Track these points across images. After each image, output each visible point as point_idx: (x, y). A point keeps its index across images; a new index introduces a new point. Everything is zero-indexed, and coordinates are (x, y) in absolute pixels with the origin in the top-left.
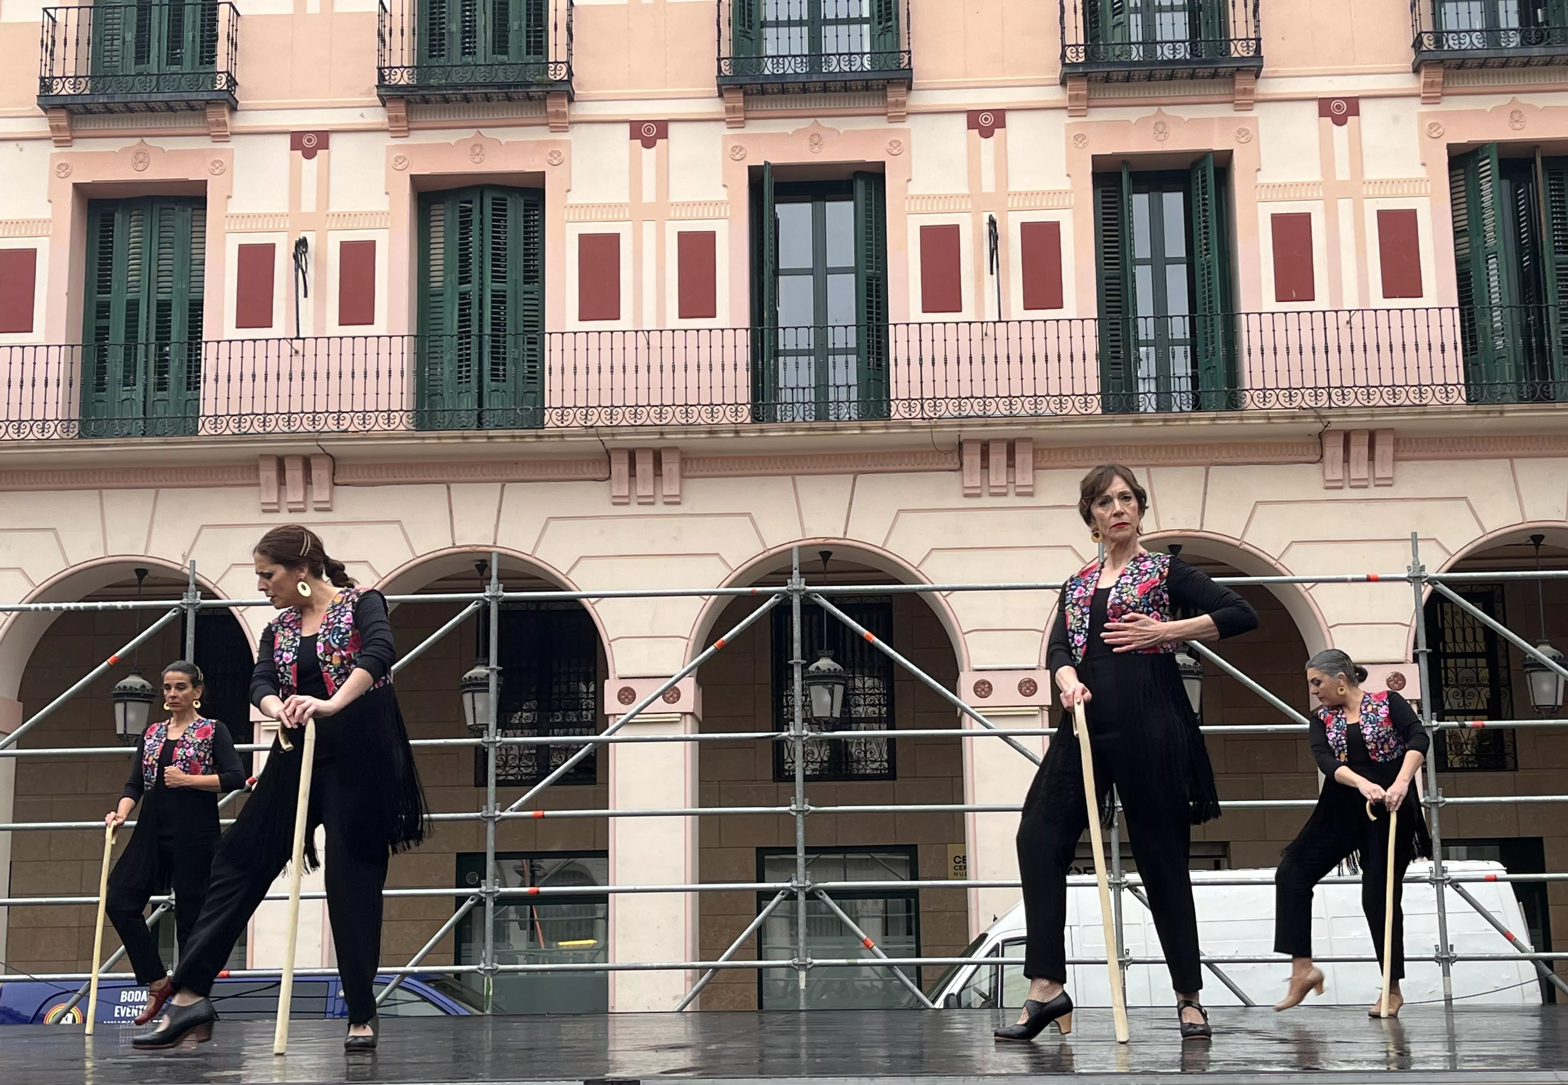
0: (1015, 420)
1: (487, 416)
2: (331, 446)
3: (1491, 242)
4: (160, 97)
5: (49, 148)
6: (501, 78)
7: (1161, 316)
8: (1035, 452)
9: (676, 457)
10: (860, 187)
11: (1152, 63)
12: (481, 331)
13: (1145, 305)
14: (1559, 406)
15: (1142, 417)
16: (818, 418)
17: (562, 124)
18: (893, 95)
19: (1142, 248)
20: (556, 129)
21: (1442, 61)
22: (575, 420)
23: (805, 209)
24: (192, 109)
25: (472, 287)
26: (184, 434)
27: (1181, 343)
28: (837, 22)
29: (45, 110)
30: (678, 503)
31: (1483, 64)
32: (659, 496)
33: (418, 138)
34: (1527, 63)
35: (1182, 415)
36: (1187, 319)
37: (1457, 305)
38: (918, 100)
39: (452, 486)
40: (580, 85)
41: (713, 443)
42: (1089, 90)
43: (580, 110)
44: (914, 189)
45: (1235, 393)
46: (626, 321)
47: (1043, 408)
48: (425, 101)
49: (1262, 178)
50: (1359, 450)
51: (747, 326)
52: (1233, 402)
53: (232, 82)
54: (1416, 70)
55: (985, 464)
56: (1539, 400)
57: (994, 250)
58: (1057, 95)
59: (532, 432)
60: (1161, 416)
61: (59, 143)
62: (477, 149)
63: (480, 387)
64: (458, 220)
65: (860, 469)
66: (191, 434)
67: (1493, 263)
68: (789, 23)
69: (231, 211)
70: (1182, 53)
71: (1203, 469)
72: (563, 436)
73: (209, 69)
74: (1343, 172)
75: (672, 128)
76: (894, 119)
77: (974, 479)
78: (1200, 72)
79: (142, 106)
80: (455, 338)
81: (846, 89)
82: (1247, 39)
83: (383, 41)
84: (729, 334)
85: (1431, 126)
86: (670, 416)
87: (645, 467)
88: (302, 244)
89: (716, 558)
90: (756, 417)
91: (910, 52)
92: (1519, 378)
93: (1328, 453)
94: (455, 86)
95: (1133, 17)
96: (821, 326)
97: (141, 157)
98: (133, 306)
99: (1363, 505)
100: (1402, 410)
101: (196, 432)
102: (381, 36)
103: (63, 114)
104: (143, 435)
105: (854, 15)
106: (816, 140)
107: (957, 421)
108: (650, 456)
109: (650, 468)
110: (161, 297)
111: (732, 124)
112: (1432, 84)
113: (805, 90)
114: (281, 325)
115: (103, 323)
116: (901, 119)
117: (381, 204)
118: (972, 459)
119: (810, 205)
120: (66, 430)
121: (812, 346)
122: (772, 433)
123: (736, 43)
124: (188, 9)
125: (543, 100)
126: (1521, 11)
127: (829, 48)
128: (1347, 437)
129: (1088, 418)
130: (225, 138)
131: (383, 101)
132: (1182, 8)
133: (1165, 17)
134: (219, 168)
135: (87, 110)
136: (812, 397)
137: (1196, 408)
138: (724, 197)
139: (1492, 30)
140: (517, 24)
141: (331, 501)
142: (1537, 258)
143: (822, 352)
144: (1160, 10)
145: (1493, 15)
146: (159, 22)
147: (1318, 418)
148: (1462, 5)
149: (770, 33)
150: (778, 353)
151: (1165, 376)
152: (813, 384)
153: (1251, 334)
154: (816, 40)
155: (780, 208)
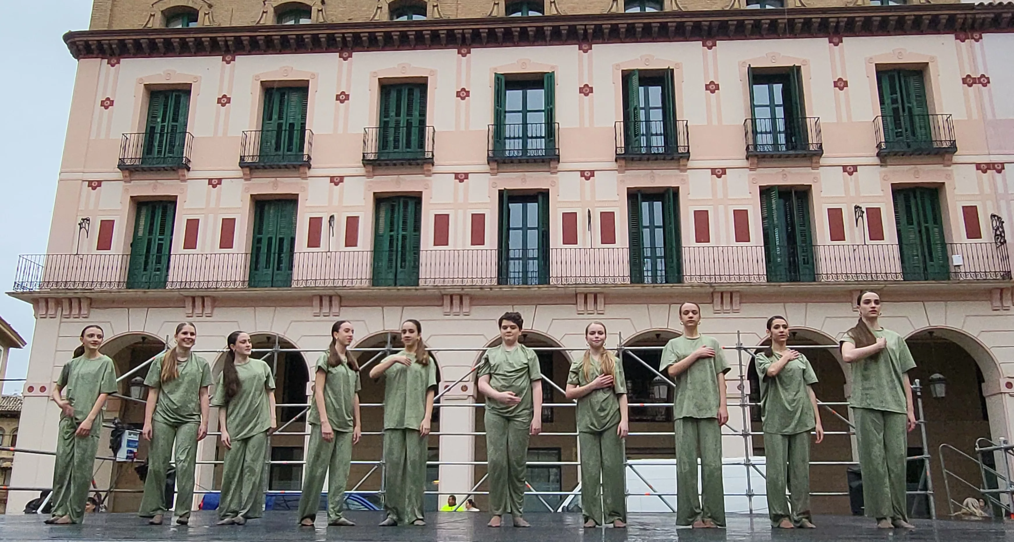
0: (597, 286)
1: (398, 282)
2: (340, 292)
3: (776, 222)
4: (283, 163)
5: (242, 181)
6: (408, 157)
7: (653, 248)
8: (604, 298)
9: (468, 298)
10: (540, 198)
11: (650, 154)
13: (647, 242)
15: (645, 285)
16: (522, 284)
17: (429, 174)
18: (553, 164)
19: (646, 221)
20: (427, 176)
21: (756, 156)
22: (430, 283)
23: (520, 206)
24: (295, 168)
25: (394, 233)
26: (286, 287)
27: (660, 257)
28: (532, 137)
29: (242, 167)
30: (469, 315)
31: (772, 157)
32: (461, 312)
33: (376, 179)
34: (788, 156)
35: (661, 285)
36: (663, 249)
37: (763, 245)
38: (561, 166)
39: (384, 307)
40: (437, 160)
41: (482, 292)
42: (625, 163)
43: (435, 169)
44: (559, 199)
45: (680, 277)
46: (450, 246)
47: (607, 281)
48: (380, 165)
49: (690, 197)
50: (727, 299)
51: (496, 248)
52: (679, 279)
53: (309, 158)
54: (747, 159)
55: (586, 302)
56: (794, 281)
57: (589, 222)
58: (614, 165)
59: (414, 287)
60: (652, 285)
61: (246, 180)
62: (398, 183)
63: (396, 271)
64: (390, 209)
66: (289, 287)
67: (776, 230)
68: (514, 138)
69: (307, 205)
70: (661, 151)
71: (668, 305)
72: (425, 289)
73: (301, 153)
74: (720, 195)
75: (470, 176)
76: (552, 173)
77: (581, 308)
78: (667, 158)
79: (277, 166)
80: (387, 252)
81: (535, 162)
82: (684, 146)
83: (365, 143)
84: (489, 252)
85: (753, 179)
86: (466, 282)
87: (456, 301)
88: (332, 217)
90: (499, 283)
91: (559, 149)
92: (786, 273)
93: (715, 300)
94: (391, 160)
95: (642, 137)
96: (525, 249)
97: (275, 185)
98: (270, 239)
99: (728, 320)
100: (742, 284)
101: (291, 286)
102: (364, 141)
103: (248, 169)
104: (272, 286)
105: (538, 135)
106: (523, 180)
107: (575, 286)
108: (459, 298)
109: (458, 302)
110: (280, 236)
111: (492, 174)
112: (753, 164)
113: (520, 162)
114: (323, 246)
115: (259, 245)
116: (555, 173)
117: (363, 203)
118: (581, 300)
119: (521, 204)
120: (243, 285)
121: (521, 256)
122: (505, 289)
123: (495, 145)
124: (295, 132)
125: (422, 165)
126: (786, 138)
127: (529, 147)
128: (722, 293)
129: (625, 285)
130: (306, 178)
131: (364, 165)
132: (661, 134)
133: (654, 138)
134: (304, 189)
135: (257, 168)
136: (521, 275)
137: (667, 282)
138: (489, 201)
139: (775, 144)
140: (414, 138)
141: (339, 313)
142: (793, 229)
143: (525, 259)
144: (652, 135)
145: (775, 139)
146: (285, 136)
147: (711, 286)
148: (764, 135)
149: (507, 141)
150: (508, 259)
151: (654, 270)
152: (521, 270)
153: (686, 255)
154: (525, 144)
155: (510, 205)
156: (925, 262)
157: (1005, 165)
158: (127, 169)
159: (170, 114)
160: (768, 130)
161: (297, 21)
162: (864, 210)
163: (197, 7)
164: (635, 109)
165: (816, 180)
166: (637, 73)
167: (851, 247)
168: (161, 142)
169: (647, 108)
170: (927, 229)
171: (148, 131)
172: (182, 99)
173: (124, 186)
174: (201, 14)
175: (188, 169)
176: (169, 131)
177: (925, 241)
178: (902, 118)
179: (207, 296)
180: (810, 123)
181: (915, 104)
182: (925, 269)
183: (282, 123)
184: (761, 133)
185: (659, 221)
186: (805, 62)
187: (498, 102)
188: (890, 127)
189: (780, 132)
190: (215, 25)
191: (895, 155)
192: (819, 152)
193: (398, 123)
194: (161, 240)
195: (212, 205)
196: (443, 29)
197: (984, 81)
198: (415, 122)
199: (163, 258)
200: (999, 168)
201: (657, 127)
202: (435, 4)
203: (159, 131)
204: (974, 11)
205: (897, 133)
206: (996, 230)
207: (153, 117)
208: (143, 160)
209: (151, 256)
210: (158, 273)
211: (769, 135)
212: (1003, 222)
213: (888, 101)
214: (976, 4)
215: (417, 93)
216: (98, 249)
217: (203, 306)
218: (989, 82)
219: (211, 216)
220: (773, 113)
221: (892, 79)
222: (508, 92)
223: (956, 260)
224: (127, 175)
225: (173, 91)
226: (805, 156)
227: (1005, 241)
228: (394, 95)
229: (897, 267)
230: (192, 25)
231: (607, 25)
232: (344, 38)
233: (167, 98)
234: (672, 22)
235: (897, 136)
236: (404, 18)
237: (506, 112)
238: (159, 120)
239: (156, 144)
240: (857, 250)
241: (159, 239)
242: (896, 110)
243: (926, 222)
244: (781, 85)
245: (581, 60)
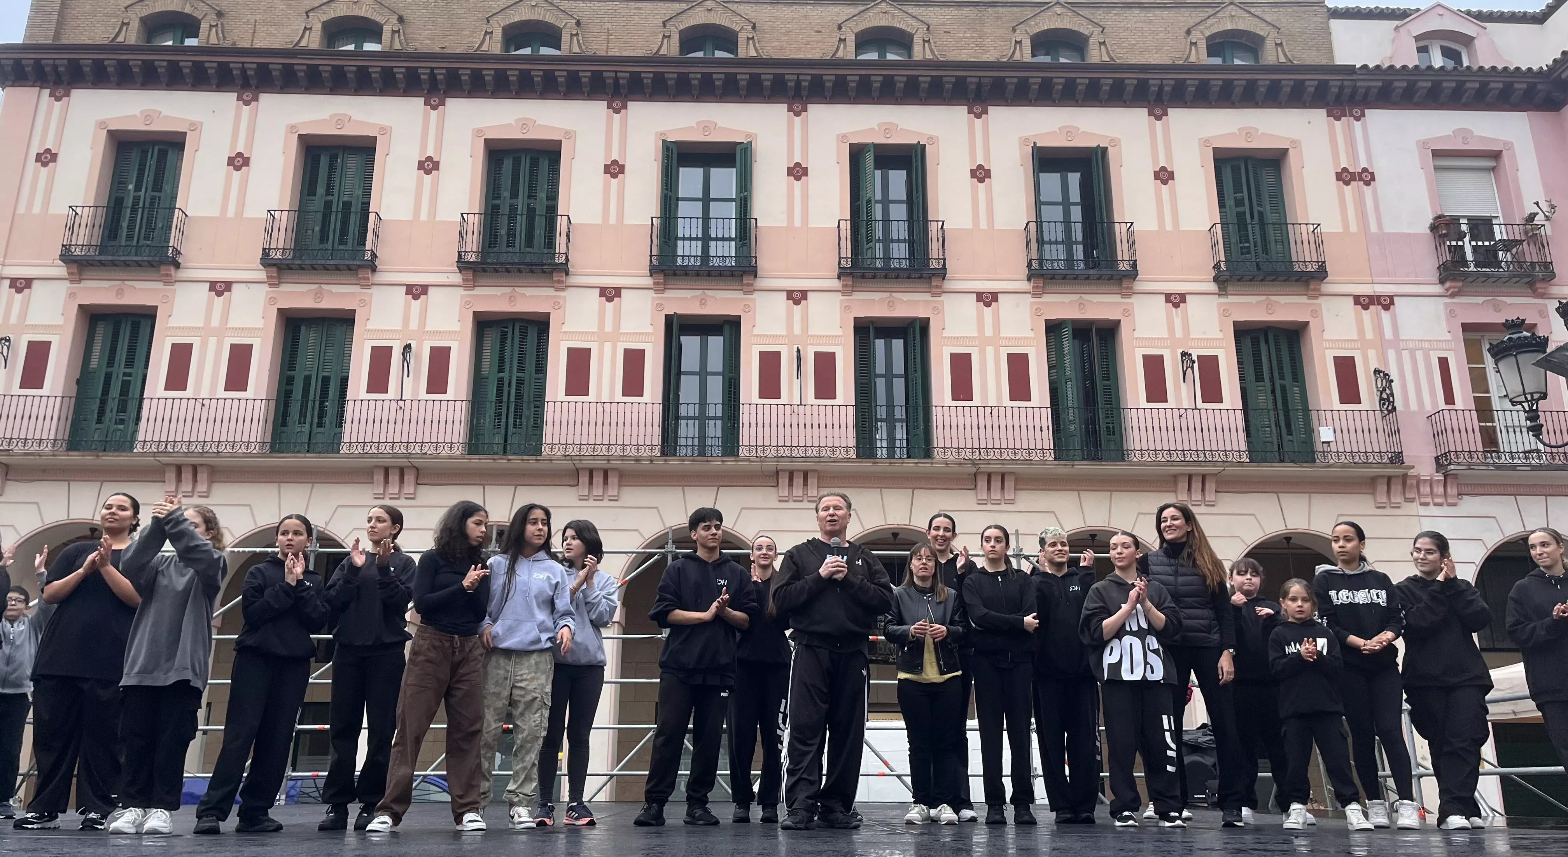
0: (808, 460)
1: (508, 447)
2: (417, 462)
3: (1068, 373)
4: (332, 262)
5: (266, 287)
6: (528, 260)
7: (890, 406)
8: (819, 478)
9: (616, 474)
10: (727, 328)
11: (888, 269)
12: (509, 400)
13: (881, 399)
14: (1103, 463)
15: (878, 460)
16: (698, 455)
17: (562, 287)
18: (747, 280)
19: (880, 368)
20: (557, 289)
21: (1042, 275)
22: (559, 451)
23: (697, 339)
24: (350, 269)
25: (505, 375)
26: (332, 452)
27: (901, 421)
28: (717, 239)
29: (264, 267)
30: (617, 500)
31: (1064, 277)
32: (606, 496)
33: (478, 291)
34: (1088, 278)
35: (900, 461)
36: (904, 408)
37: (1050, 406)
38: (760, 283)
39: (486, 487)
40: (573, 267)
41: (638, 467)
42: (853, 282)
43: (573, 280)
44: (756, 331)
45: (929, 449)
46: (592, 397)
47: (823, 454)
48: (484, 271)
49: (945, 333)
51: (660, 401)
52: (928, 454)
53: (374, 256)
54: (1029, 279)
55: (791, 484)
56: (1093, 460)
57: (799, 366)
58: (836, 284)
59: (534, 457)
60: (888, 460)
61: (272, 285)
62: (512, 298)
63: (506, 431)
64: (499, 337)
65: (722, 484)
66: (336, 453)
67: (1069, 384)
68: (690, 239)
69: (368, 327)
70: (905, 264)
71: (911, 491)
72: (551, 460)
73: (361, 248)
74: (989, 332)
75: (623, 292)
76: (746, 293)
77: (784, 492)
78: (913, 275)
79: (321, 267)
80: (494, 403)
81: (721, 275)
82: (939, 259)
83: (462, 237)
84: (650, 406)
85: (1036, 310)
86: (614, 450)
87: (598, 479)
88: (408, 347)
89: (636, 533)
90: (663, 453)
91: (756, 257)
92: (1082, 447)
93: (979, 484)
94: (502, 264)
95: (877, 244)
96: (703, 403)
97: (318, 295)
98: (307, 379)
99: (998, 514)
100: (1019, 462)
101: (338, 451)
102: (460, 234)
103: (274, 269)
104: (308, 451)
105: (726, 236)
106: (703, 302)
107: (775, 459)
108: (602, 474)
109: (601, 480)
110: (324, 374)
111: (657, 291)
112: (1037, 287)
113: (698, 275)
114: (393, 391)
115: (289, 388)
116: (751, 293)
117: (456, 327)
118: (784, 481)
119: (698, 338)
120: (262, 448)
121: (697, 415)
122: (673, 462)
123: (661, 248)
124: (352, 216)
125: (551, 273)
126: (1084, 251)
127: (712, 253)
128: (989, 476)
129: (848, 460)
130: (368, 286)
131: (460, 270)
132: (904, 241)
133: (895, 245)
134: (364, 303)
135: (289, 268)
136: (696, 443)
137: (909, 457)
138: (651, 331)
139: (1070, 260)
140: (539, 232)
141: (415, 494)
142: (1093, 383)
143: (703, 418)
144: (892, 241)
145: (1069, 252)
146: (335, 222)
147: (974, 464)
148: (1054, 247)
149: (680, 243)
150: (677, 418)
151: (891, 439)
152: (697, 436)
153: (938, 417)
154: (706, 248)
155: (682, 338)
156: (1280, 435)
157: (1396, 299)
158: (75, 261)
159: (149, 178)
160: (1060, 239)
161: (359, 46)
162: (1195, 358)
163: (196, 14)
164: (869, 202)
165: (1128, 313)
166: (872, 149)
167: (1176, 412)
168: (132, 221)
169: (886, 202)
170: (1283, 388)
171: (112, 205)
172: (171, 156)
173: (68, 288)
174: (204, 26)
175: (177, 266)
176: (147, 205)
177: (1280, 405)
178: (1250, 227)
179: (201, 465)
180: (1120, 231)
181: (1268, 208)
182: (1280, 446)
183: (331, 202)
184: (1050, 243)
185: (899, 367)
186: (1115, 142)
187: (667, 184)
188: (1233, 240)
189: (1077, 243)
190: (227, 44)
191: (1239, 280)
192: (1133, 273)
193: (513, 209)
194: (130, 375)
195: (215, 322)
196: (585, 72)
197: (1367, 177)
198: (541, 209)
199: (130, 402)
200: (1386, 303)
201: (899, 230)
202: (574, 32)
203: (130, 205)
204: (1354, 77)
205: (1242, 248)
206: (1381, 393)
207: (120, 183)
208: (103, 248)
209: (110, 400)
210: (121, 427)
211: (1060, 247)
212: (1392, 381)
213: (1230, 202)
214: (1357, 66)
215: (544, 165)
216: (20, 388)
217: (195, 480)
218: (1373, 179)
219: (213, 340)
220: (1067, 213)
221: (1236, 171)
222: (681, 169)
223: (1325, 434)
224: (76, 271)
225: (154, 143)
226: (1111, 278)
227: (1394, 409)
228: (508, 165)
229: (1240, 442)
230: (190, 42)
231: (829, 76)
232: (433, 76)
233: (144, 153)
234: (925, 77)
235: (1242, 254)
236: (527, 51)
237: (678, 199)
238: (131, 187)
239: (125, 224)
240: (1184, 416)
241: (125, 374)
242: (1241, 216)
243: (1282, 377)
244: (1078, 175)
245: (791, 126)
